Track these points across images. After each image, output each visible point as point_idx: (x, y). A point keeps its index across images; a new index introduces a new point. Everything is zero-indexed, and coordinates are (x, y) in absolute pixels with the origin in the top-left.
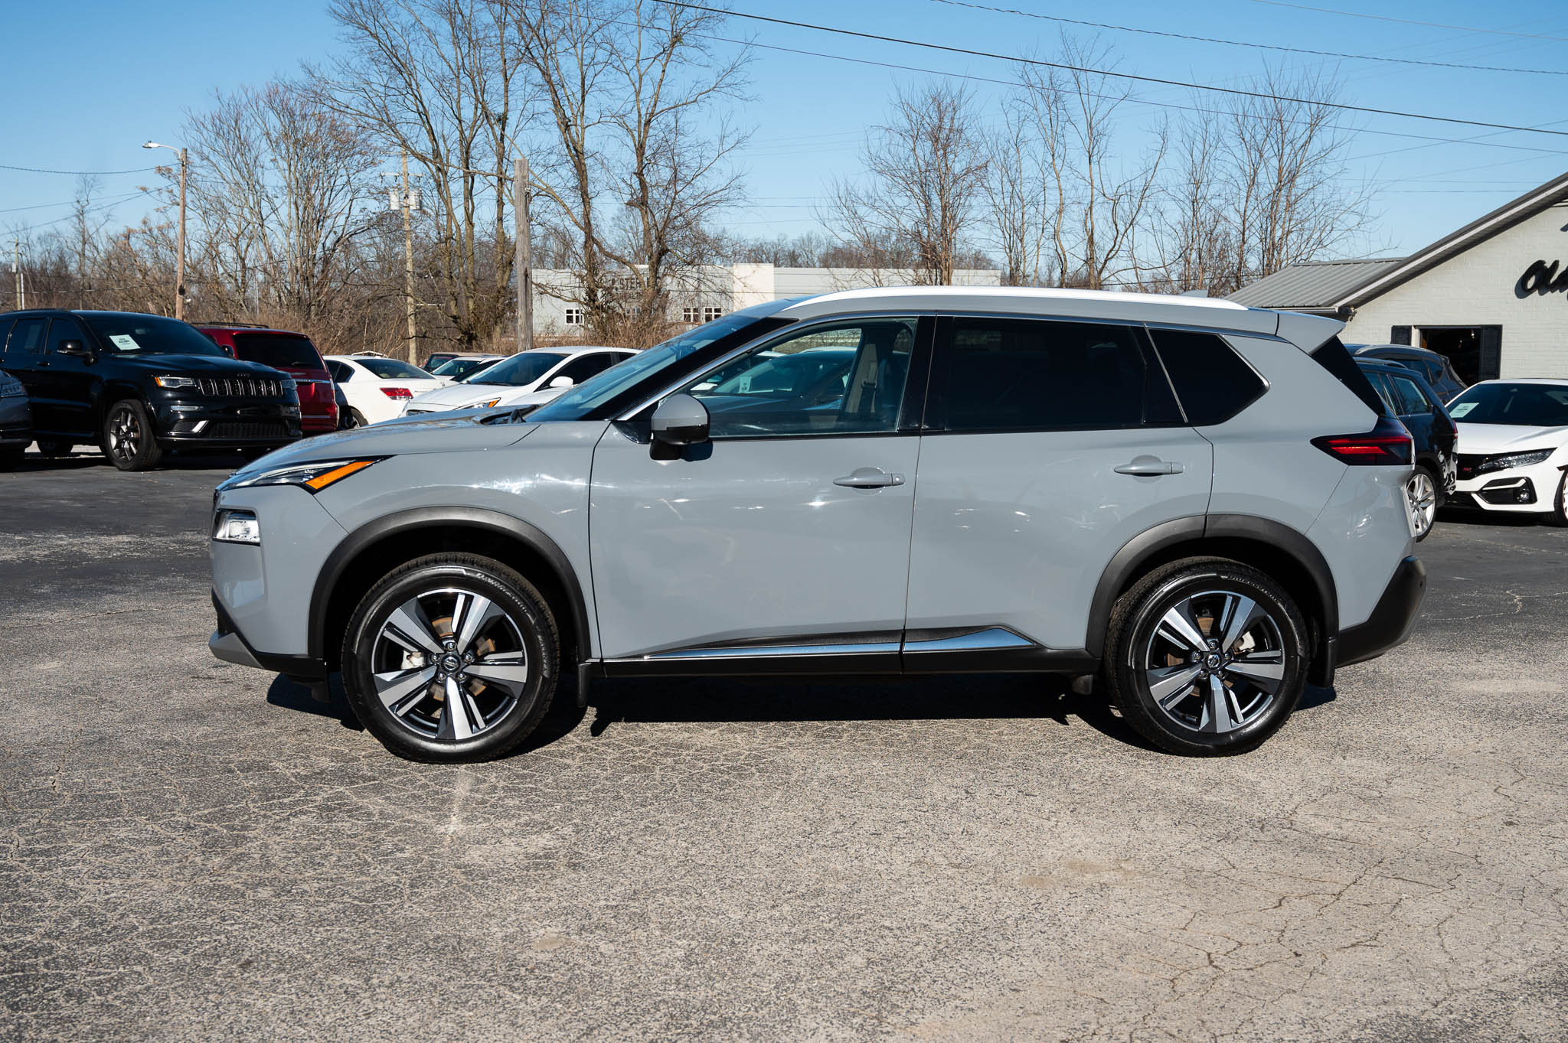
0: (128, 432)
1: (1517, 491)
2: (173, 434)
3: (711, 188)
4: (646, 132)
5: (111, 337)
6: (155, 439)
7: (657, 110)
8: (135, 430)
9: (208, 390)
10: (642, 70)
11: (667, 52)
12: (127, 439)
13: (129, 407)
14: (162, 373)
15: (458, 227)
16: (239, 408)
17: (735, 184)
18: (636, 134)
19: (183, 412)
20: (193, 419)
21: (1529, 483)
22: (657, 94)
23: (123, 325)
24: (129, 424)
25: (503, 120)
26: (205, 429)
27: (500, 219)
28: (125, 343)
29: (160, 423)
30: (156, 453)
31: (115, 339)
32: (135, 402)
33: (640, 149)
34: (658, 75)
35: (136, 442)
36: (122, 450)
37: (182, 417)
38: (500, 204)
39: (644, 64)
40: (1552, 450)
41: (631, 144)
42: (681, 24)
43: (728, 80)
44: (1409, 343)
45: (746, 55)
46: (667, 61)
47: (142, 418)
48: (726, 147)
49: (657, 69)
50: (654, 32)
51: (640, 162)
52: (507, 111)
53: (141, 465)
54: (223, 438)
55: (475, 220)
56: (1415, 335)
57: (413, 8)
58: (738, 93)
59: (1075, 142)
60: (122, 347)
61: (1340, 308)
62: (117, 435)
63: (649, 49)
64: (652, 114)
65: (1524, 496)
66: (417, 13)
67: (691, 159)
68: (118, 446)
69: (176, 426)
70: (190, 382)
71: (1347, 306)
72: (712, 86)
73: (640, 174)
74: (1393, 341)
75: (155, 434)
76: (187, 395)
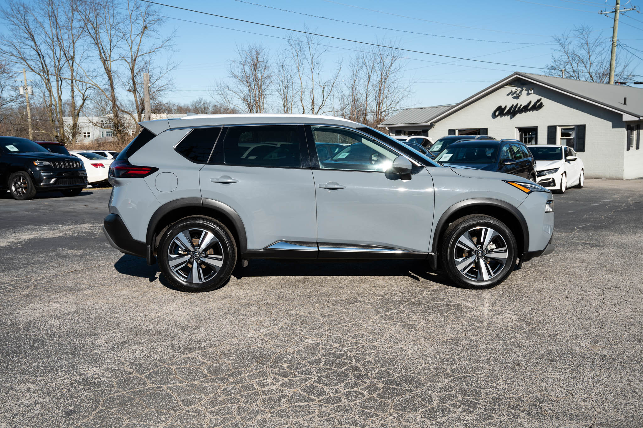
0: (21, 184)
1: (550, 183)
2: (42, 184)
3: (160, 85)
4: (135, 63)
5: (6, 146)
6: (35, 187)
7: (139, 55)
8: (25, 183)
9: (55, 165)
10: (133, 39)
11: (142, 33)
12: (20, 187)
13: (21, 174)
14: (36, 160)
15: (55, 101)
16: (64, 173)
17: (170, 82)
18: (131, 64)
19: (45, 176)
20: (50, 178)
21: (553, 179)
22: (138, 49)
23: (10, 141)
24: (21, 181)
25: (73, 58)
26: (55, 182)
27: (73, 97)
28: (12, 148)
29: (36, 180)
30: (34, 192)
31: (8, 147)
32: (24, 172)
33: (132, 70)
34: (139, 41)
35: (25, 188)
36: (18, 192)
37: (45, 178)
38: (73, 90)
39: (133, 37)
40: (558, 168)
41: (128, 67)
42: (147, 22)
43: (166, 43)
44: (455, 135)
45: (173, 35)
46: (142, 36)
47: (28, 179)
48: (169, 69)
49: (138, 39)
50: (136, 24)
51: (133, 75)
52: (74, 55)
53: (27, 197)
54: (61, 185)
55: (62, 98)
56: (457, 132)
57: (34, 13)
58: (171, 49)
59: (307, 66)
60: (12, 150)
61: (430, 124)
62: (15, 186)
63: (135, 31)
64: (136, 56)
65: (552, 184)
66: (35, 16)
67: (156, 72)
68: (16, 190)
69: (43, 181)
70: (48, 163)
71: (432, 123)
72: (160, 46)
73: (133, 79)
74: (449, 134)
75: (34, 185)
76: (46, 168)
